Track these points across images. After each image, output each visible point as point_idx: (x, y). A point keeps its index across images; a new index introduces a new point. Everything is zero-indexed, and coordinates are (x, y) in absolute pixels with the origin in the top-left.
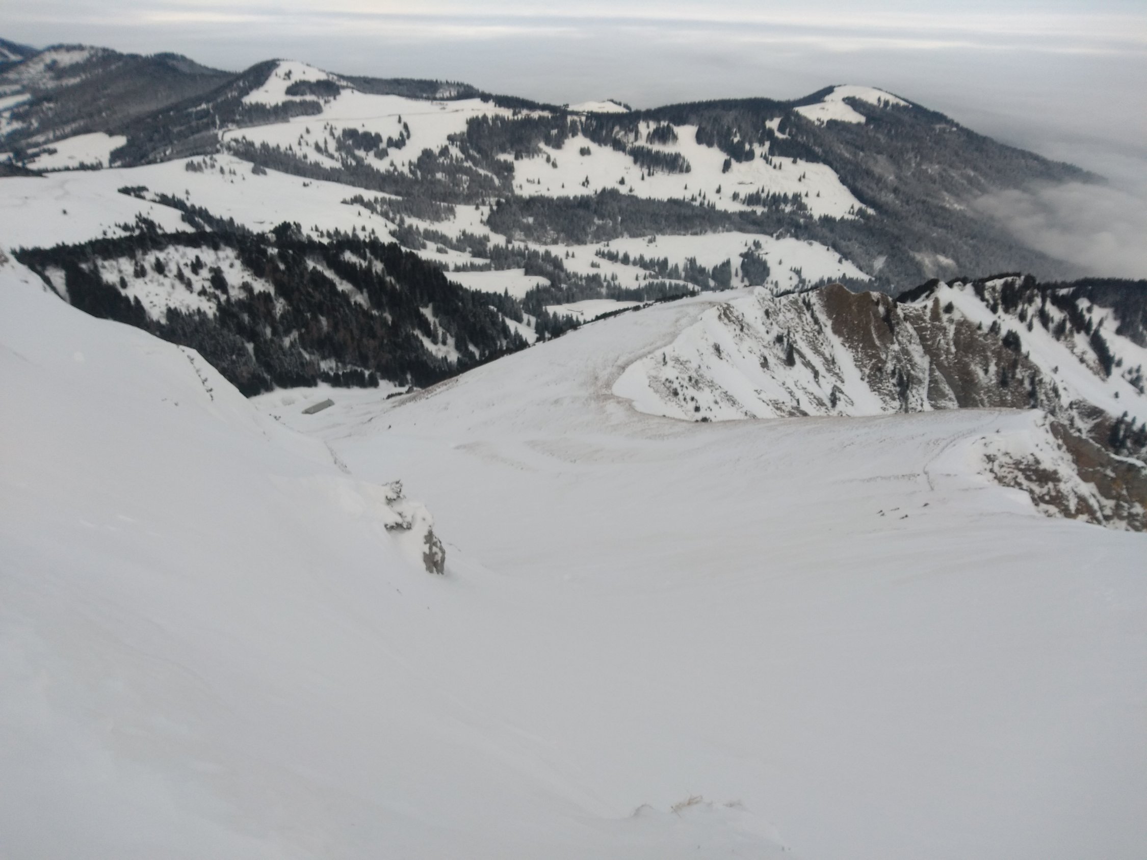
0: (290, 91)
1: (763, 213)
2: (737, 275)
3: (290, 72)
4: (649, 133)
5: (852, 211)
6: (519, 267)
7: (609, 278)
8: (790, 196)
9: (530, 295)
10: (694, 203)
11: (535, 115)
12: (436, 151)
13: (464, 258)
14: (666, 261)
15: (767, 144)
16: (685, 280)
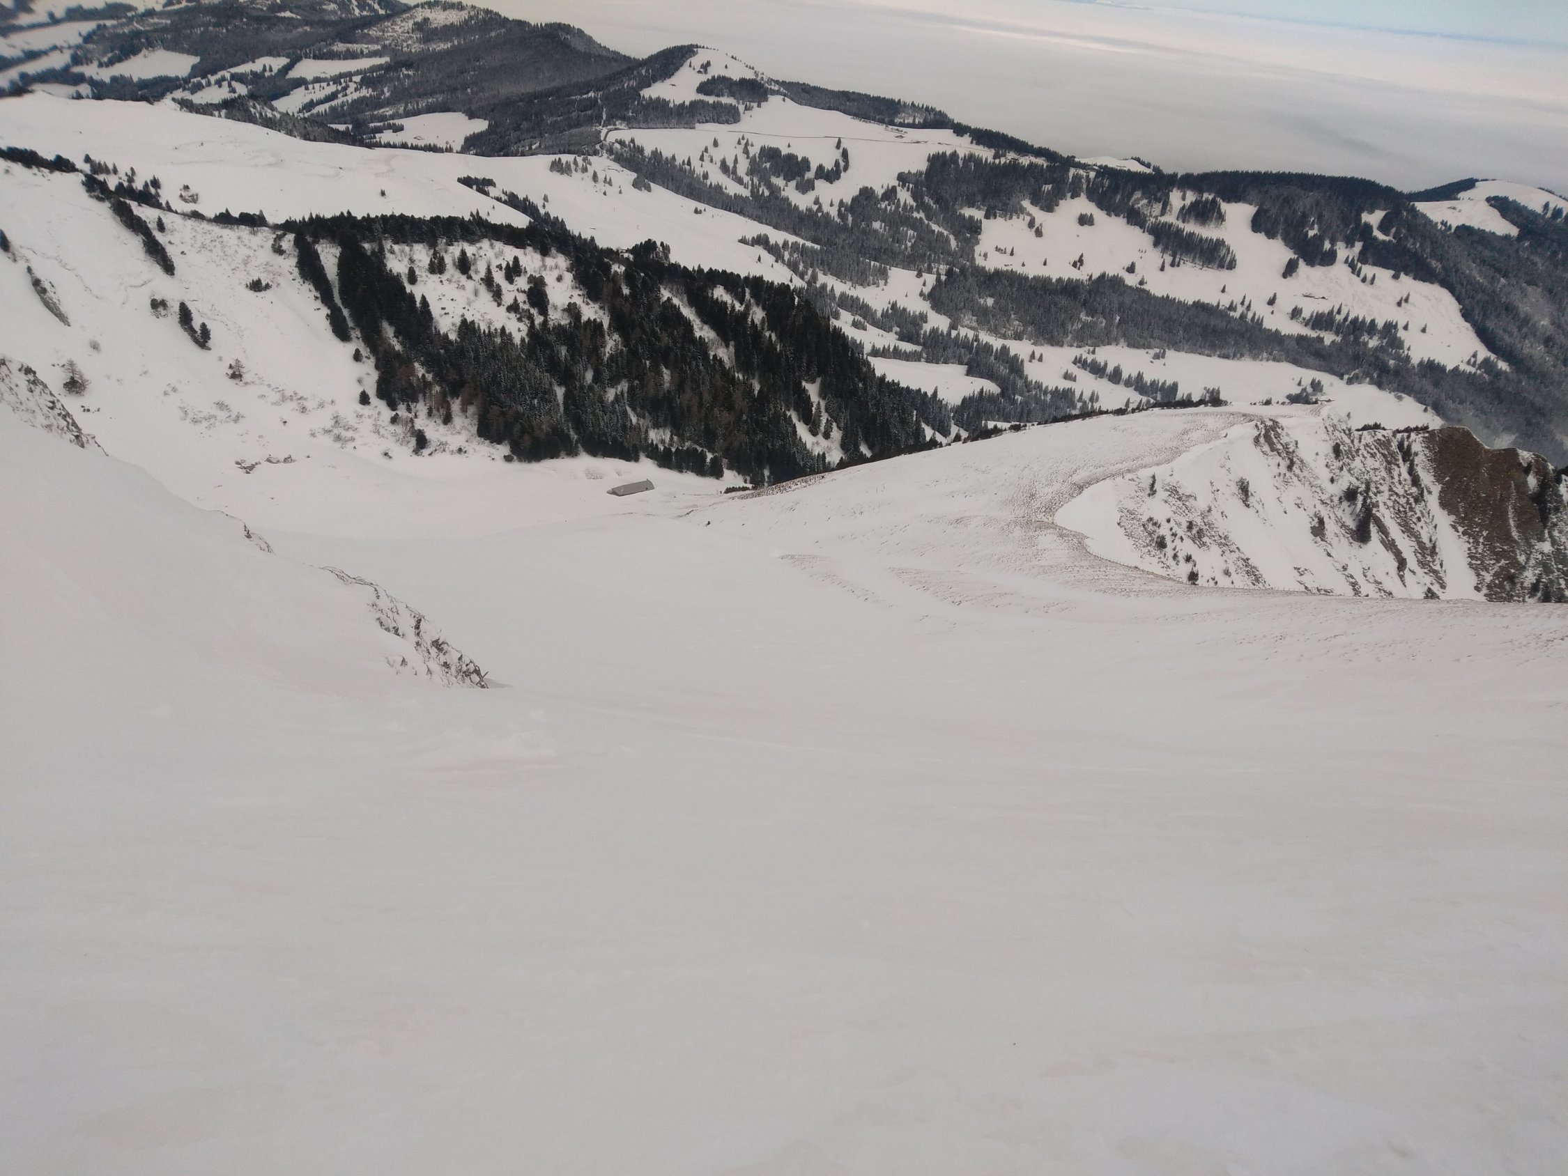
0: (703, 89)
1: (1333, 342)
3: (708, 64)
4: (1184, 206)
5: (1473, 360)
6: (961, 363)
7: (1086, 397)
8: (1380, 324)
9: (967, 402)
10: (1232, 314)
11: (1025, 161)
12: (879, 192)
13: (888, 340)
14: (1174, 387)
15: (1358, 246)
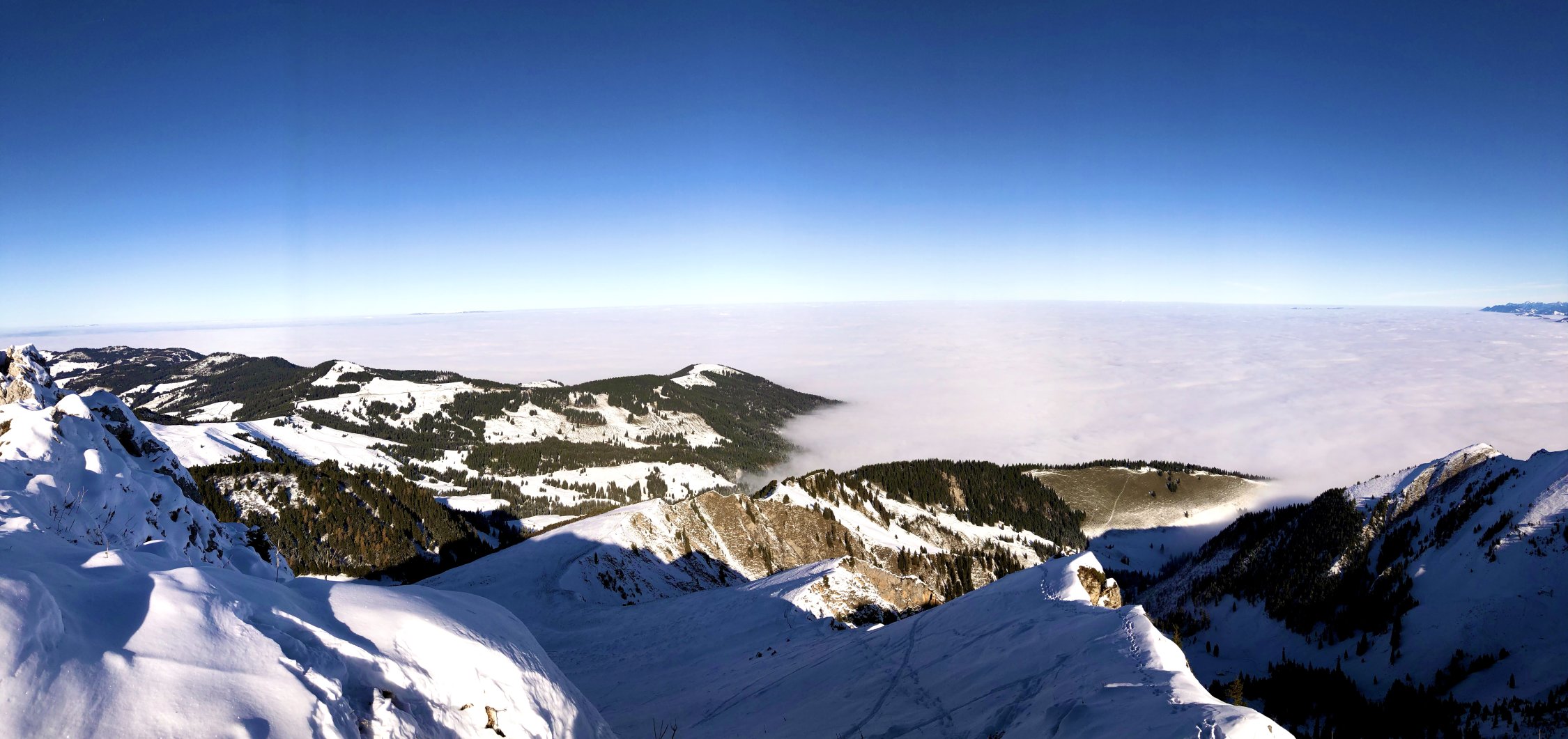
0: (340, 379)
1: (658, 448)
2: (645, 492)
3: (342, 367)
4: (577, 400)
5: (716, 441)
6: (488, 493)
7: (554, 499)
9: (495, 513)
10: (610, 443)
11: (499, 391)
12: (433, 415)
13: (450, 487)
14: (594, 485)
15: (656, 404)
16: (609, 498)
